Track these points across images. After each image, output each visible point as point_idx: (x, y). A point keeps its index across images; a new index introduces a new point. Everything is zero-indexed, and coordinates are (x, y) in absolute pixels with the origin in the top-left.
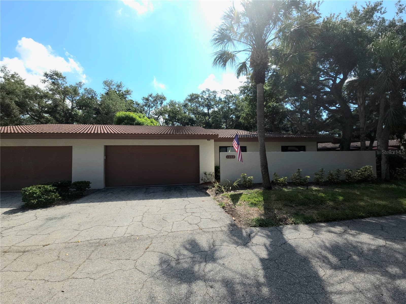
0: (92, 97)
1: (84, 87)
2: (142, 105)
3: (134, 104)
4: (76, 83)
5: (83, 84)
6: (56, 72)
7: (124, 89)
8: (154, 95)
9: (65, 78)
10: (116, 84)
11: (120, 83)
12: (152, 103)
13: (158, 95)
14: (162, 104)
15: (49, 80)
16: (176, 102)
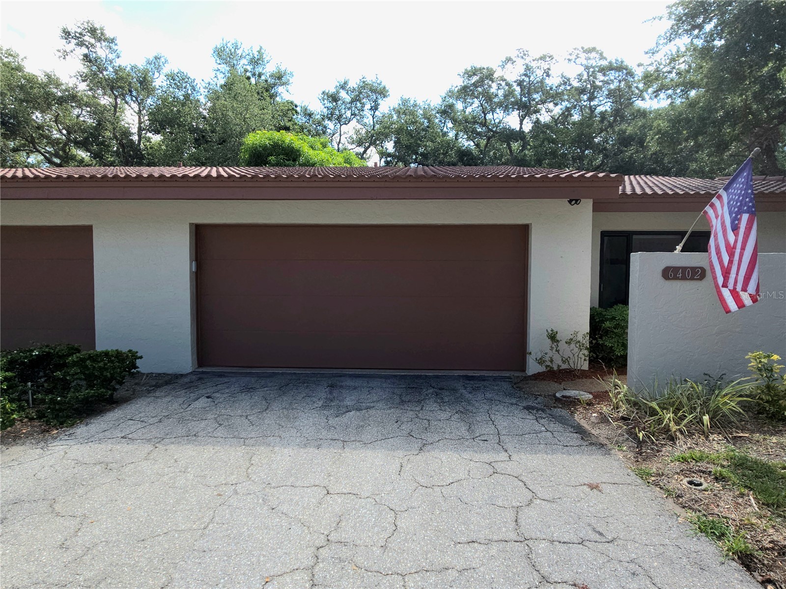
0: (187, 96)
1: (166, 70)
2: (319, 116)
3: (296, 112)
4: (145, 60)
5: (164, 61)
6: (89, 24)
7: (269, 69)
8: (353, 84)
9: (112, 41)
10: (248, 55)
11: (259, 52)
12: (349, 109)
13: (364, 82)
14: (376, 109)
15: (74, 50)
16: (418, 103)
